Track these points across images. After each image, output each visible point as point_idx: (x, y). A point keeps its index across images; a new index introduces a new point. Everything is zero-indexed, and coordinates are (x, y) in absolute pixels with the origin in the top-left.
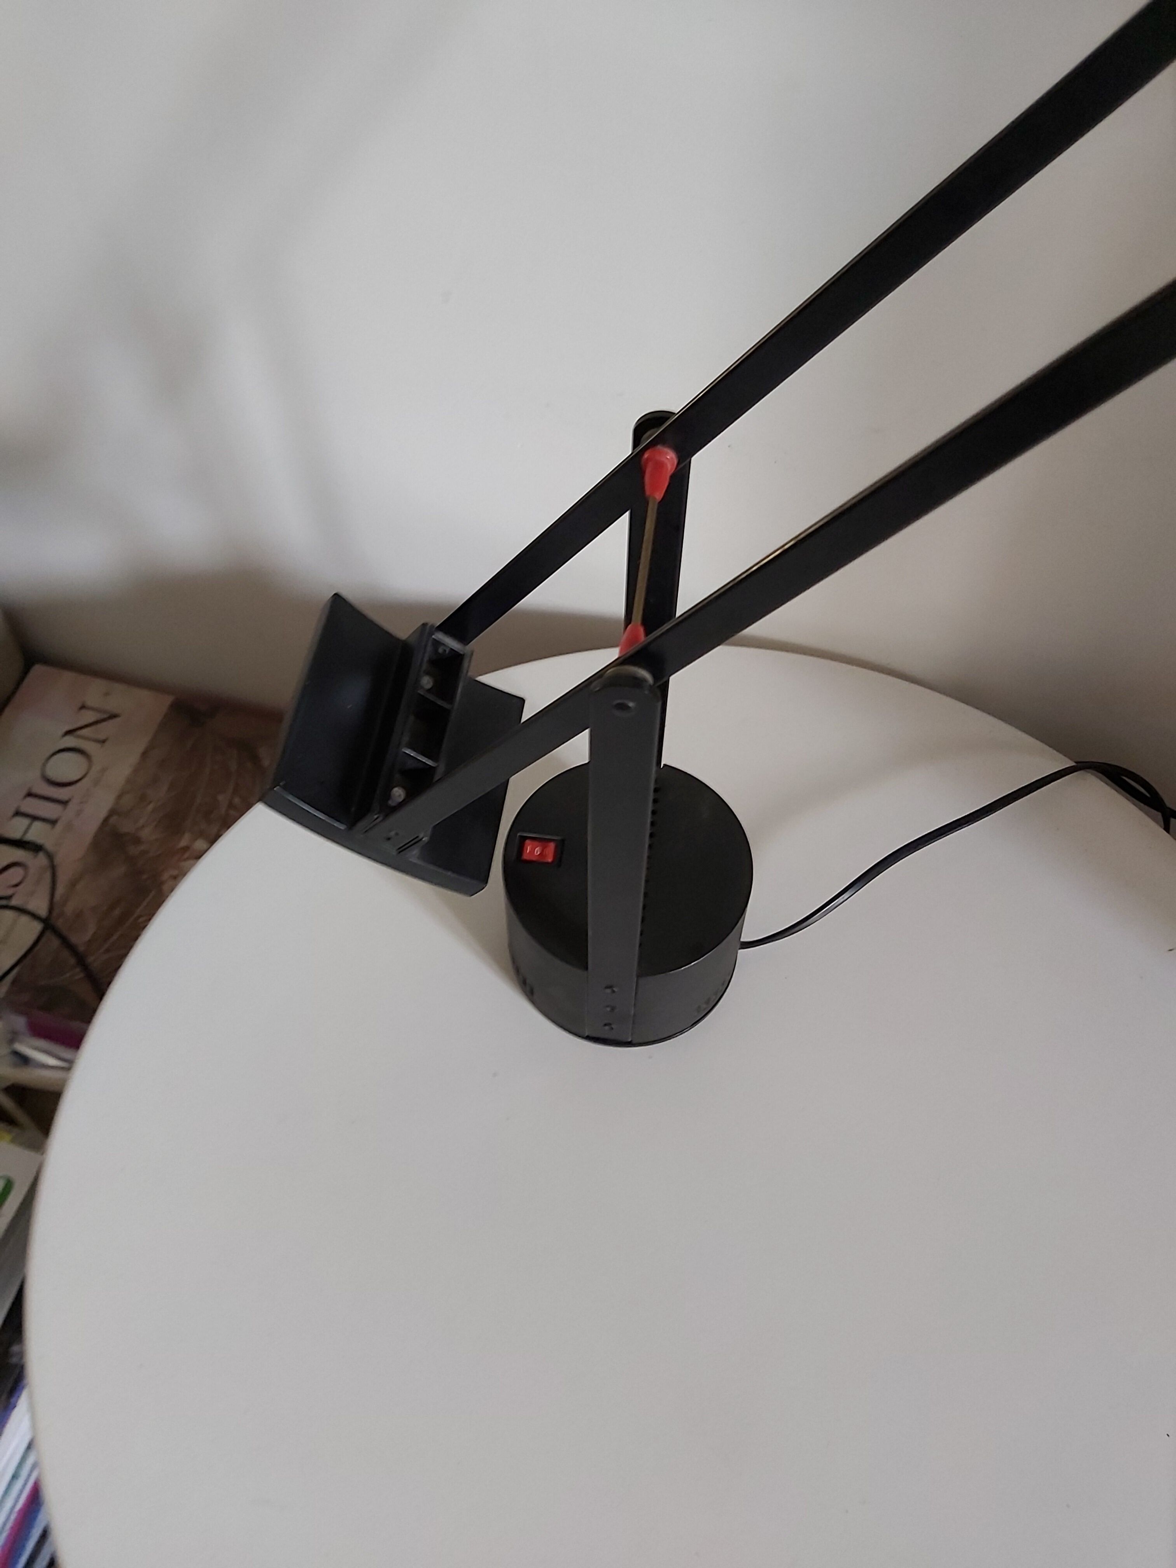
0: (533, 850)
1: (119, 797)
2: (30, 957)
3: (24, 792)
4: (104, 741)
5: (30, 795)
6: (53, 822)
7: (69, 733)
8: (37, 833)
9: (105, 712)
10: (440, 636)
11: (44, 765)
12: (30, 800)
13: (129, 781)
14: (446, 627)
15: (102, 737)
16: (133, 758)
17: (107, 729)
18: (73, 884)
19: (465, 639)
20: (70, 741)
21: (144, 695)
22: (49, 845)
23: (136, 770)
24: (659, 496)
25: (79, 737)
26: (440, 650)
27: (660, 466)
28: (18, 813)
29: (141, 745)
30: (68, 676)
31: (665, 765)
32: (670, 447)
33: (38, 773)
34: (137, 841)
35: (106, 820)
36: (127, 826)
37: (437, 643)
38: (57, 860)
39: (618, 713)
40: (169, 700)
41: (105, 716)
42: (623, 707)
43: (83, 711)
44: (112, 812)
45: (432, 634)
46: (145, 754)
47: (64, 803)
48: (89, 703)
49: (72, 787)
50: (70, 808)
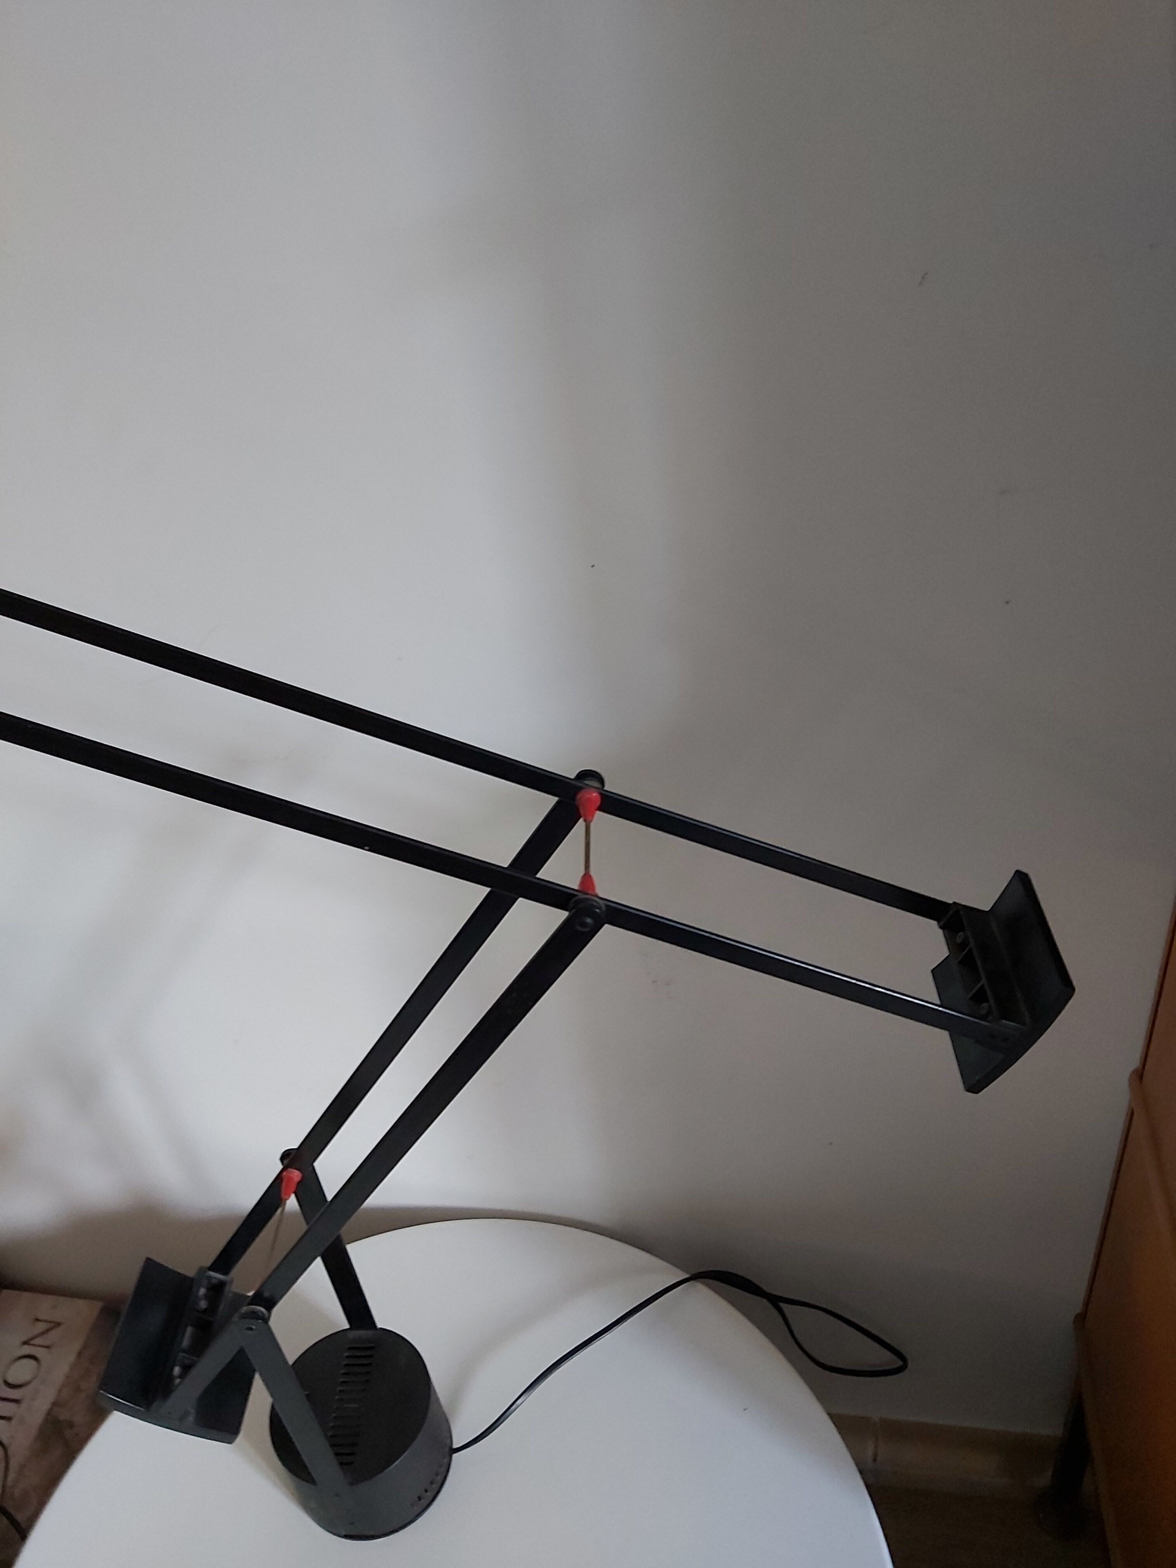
1: (60, 1391)
4: (50, 1346)
6: (8, 1419)
7: (26, 1343)
9: (53, 1322)
10: (211, 1273)
11: (5, 1372)
14: (214, 1267)
15: (47, 1343)
16: (72, 1358)
17: (55, 1334)
18: (22, 1467)
19: (226, 1272)
20: (27, 1350)
21: (80, 1303)
22: (5, 1439)
23: (73, 1368)
25: (35, 1345)
27: (290, 1179)
29: (77, 1346)
30: (26, 1295)
33: (1, 1379)
34: (71, 1425)
35: (49, 1413)
36: (64, 1415)
37: (210, 1277)
38: (10, 1452)
39: (249, 1332)
40: (99, 1305)
41: (53, 1325)
43: (36, 1324)
44: (55, 1404)
45: (205, 1272)
46: (80, 1354)
47: (19, 1401)
48: (40, 1318)
49: (24, 1388)
50: (24, 1405)
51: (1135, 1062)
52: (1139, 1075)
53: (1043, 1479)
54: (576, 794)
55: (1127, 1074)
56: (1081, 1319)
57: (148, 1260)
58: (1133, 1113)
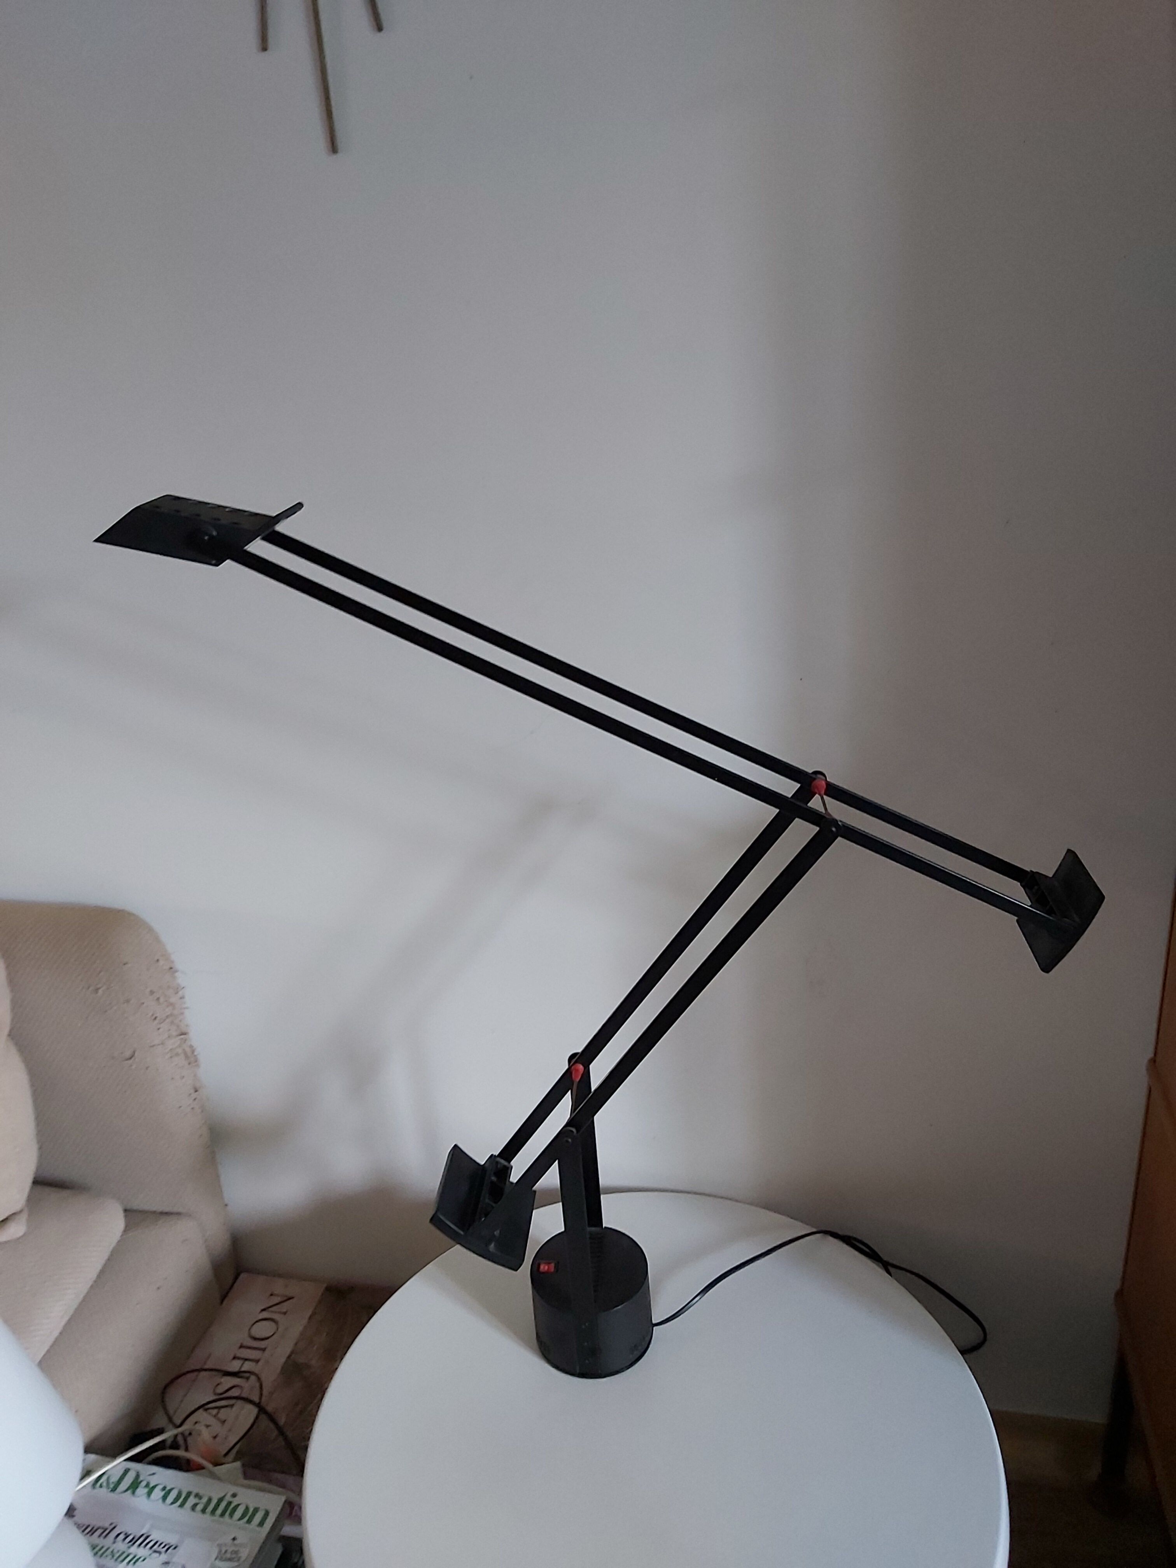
0: (544, 1267)
1: (296, 1343)
2: (246, 1437)
3: (239, 1345)
4: (285, 1313)
5: (241, 1347)
6: (257, 1361)
7: (264, 1310)
8: (247, 1366)
9: (286, 1296)
10: (499, 1159)
11: (250, 1329)
12: (242, 1350)
13: (302, 1334)
14: (501, 1155)
15: (283, 1311)
16: (303, 1321)
17: (285, 1307)
18: (271, 1393)
19: (509, 1161)
20: (265, 1315)
21: (309, 1285)
22: (257, 1372)
23: (305, 1328)
24: (578, 1080)
25: (272, 1312)
26: (499, 1166)
27: (577, 1070)
28: (234, 1358)
29: (308, 1313)
30: (262, 1278)
31: (605, 1227)
32: (580, 1063)
33: (246, 1334)
34: (308, 1368)
35: (289, 1357)
36: (301, 1359)
38: (262, 1377)
40: (323, 1286)
41: (285, 1298)
42: (567, 1141)
43: (272, 1297)
44: (292, 1352)
45: (495, 1159)
46: (310, 1318)
47: (264, 1350)
48: (275, 1292)
49: (268, 1340)
50: (267, 1352)
51: (1150, 1055)
52: (1153, 1061)
53: (1094, 1472)
54: (811, 782)
55: (1145, 1061)
56: (1120, 1294)
57: (456, 1147)
58: (1150, 1088)
